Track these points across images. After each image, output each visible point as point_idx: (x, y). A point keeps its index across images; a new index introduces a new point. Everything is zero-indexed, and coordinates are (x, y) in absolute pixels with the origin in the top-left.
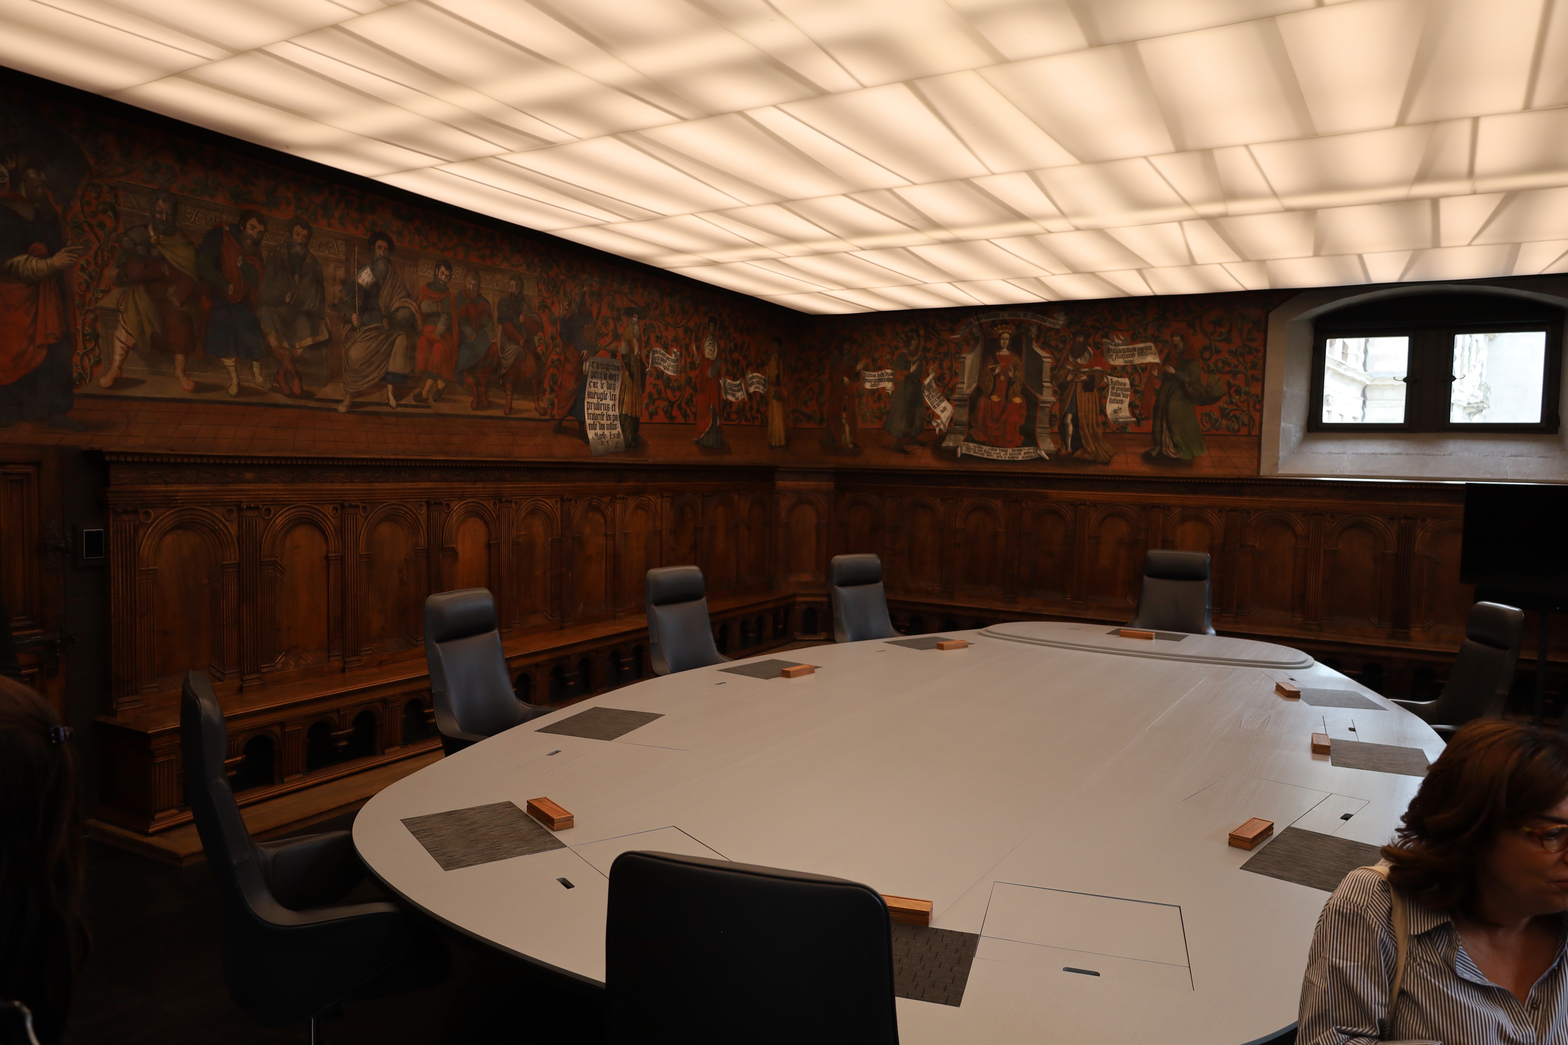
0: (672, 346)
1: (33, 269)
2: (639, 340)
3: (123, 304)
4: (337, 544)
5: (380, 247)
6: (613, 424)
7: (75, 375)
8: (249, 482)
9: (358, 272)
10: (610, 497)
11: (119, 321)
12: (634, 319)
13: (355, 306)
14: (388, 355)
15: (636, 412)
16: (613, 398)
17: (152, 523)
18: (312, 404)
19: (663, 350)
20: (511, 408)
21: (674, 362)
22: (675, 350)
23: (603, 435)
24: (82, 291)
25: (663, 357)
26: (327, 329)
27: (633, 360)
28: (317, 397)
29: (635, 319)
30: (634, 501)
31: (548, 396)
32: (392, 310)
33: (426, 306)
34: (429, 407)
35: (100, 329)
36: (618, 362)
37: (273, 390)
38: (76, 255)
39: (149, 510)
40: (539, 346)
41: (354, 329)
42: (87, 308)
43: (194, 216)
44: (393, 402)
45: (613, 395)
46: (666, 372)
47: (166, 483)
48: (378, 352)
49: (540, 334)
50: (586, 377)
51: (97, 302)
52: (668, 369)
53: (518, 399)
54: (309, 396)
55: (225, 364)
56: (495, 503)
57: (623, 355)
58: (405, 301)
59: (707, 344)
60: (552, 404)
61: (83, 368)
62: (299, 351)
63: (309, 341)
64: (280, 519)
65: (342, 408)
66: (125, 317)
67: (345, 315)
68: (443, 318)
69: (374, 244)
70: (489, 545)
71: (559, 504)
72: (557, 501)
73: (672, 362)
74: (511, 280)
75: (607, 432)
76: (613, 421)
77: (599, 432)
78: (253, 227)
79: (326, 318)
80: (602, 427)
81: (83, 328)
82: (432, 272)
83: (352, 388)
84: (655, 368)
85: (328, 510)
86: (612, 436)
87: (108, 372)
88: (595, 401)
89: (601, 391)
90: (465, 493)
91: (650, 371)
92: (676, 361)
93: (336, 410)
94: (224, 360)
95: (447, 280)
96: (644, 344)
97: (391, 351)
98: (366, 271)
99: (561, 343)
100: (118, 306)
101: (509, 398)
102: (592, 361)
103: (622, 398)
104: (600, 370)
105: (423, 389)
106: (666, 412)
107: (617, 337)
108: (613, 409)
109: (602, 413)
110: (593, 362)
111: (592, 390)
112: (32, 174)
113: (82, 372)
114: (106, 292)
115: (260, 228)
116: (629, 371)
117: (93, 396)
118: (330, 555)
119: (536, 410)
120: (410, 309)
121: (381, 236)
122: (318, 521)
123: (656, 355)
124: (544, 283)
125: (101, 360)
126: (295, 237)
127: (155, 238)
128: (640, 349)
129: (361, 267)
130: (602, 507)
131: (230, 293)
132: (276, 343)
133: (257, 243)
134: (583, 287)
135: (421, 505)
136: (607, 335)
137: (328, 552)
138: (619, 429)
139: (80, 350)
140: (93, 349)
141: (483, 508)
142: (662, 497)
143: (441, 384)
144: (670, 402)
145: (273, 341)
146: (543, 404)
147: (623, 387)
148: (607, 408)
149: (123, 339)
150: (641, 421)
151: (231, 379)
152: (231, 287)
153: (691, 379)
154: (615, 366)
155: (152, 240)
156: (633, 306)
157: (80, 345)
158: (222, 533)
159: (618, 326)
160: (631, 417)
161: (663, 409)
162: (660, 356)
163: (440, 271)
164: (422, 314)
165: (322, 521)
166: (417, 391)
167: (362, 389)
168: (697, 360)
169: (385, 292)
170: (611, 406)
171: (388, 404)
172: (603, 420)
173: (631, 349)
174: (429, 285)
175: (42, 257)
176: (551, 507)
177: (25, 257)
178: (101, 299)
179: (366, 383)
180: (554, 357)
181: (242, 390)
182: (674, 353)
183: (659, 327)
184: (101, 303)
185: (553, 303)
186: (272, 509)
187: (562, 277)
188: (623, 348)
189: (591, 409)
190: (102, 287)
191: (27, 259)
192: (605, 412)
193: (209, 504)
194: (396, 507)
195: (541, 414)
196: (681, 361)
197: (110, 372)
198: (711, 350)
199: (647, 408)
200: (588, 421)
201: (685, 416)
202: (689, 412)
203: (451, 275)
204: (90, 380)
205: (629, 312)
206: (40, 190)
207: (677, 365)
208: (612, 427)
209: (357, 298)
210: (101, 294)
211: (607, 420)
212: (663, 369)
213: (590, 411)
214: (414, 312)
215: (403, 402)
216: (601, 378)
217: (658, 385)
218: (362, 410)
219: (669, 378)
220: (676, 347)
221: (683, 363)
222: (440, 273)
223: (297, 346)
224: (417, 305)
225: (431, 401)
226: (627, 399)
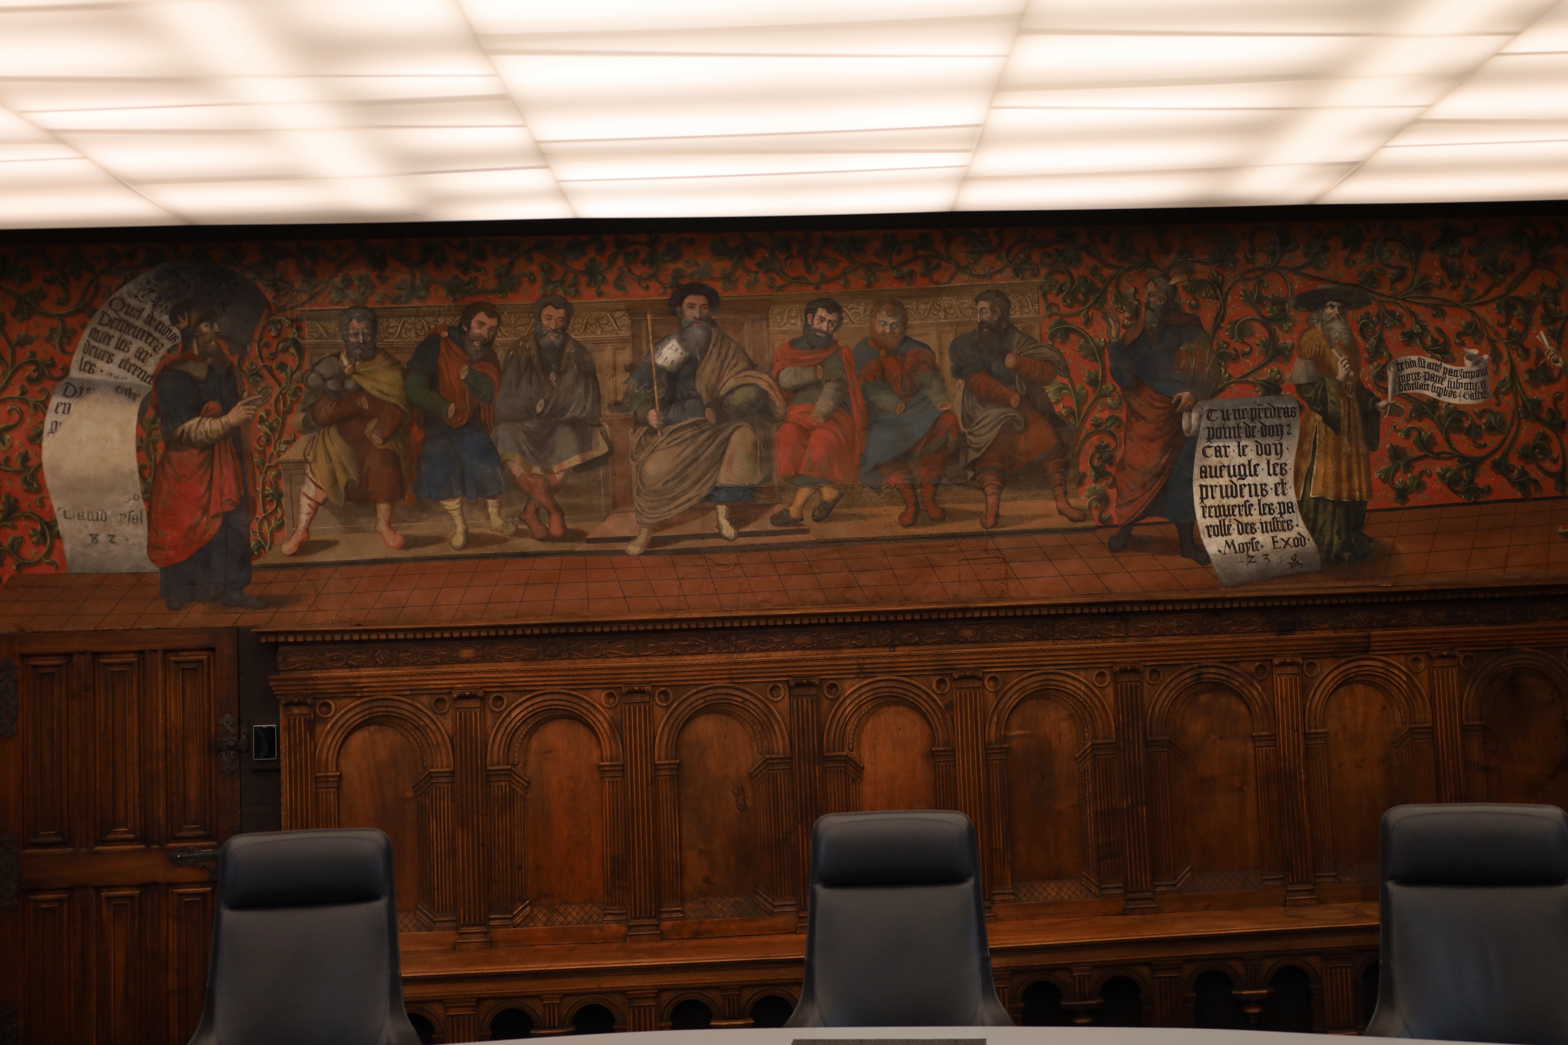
0: (1463, 344)
1: (206, 432)
2: (1350, 350)
3: (311, 453)
4: (614, 747)
5: (692, 306)
6: (1280, 520)
7: (253, 543)
8: (467, 661)
9: (656, 350)
10: (1256, 663)
11: (305, 474)
12: (1329, 311)
13: (654, 398)
14: (717, 460)
15: (1351, 490)
16: (1277, 470)
17: (332, 717)
18: (583, 547)
19: (1432, 357)
20: (997, 516)
21: (1472, 378)
22: (1474, 352)
23: (1252, 543)
24: (260, 446)
25: (1432, 371)
26: (606, 439)
27: (1333, 390)
28: (589, 537)
29: (1331, 311)
30: (1335, 669)
31: (1090, 486)
32: (722, 393)
33: (789, 377)
34: (806, 531)
35: (284, 486)
36: (1287, 400)
37: (519, 533)
38: (254, 407)
39: (329, 701)
40: (1058, 402)
41: (652, 432)
42: (267, 464)
43: (399, 330)
44: (728, 530)
45: (1275, 464)
46: (1447, 399)
47: (351, 667)
48: (697, 459)
49: (1060, 380)
50: (1194, 439)
51: (279, 456)
52: (1453, 394)
53: (1014, 499)
54: (578, 536)
55: (446, 507)
56: (941, 682)
57: (1299, 387)
58: (747, 376)
60: (1104, 500)
61: (261, 535)
62: (559, 477)
63: (575, 460)
64: (518, 711)
65: (634, 549)
66: (313, 468)
67: (635, 414)
68: (829, 389)
69: (681, 303)
70: (931, 755)
71: (1107, 679)
72: (1101, 675)
73: (1465, 377)
74: (977, 301)
75: (1260, 537)
77: (1239, 539)
78: (481, 324)
79: (603, 424)
80: (1247, 529)
81: (264, 489)
82: (799, 323)
83: (650, 518)
84: (1410, 398)
85: (599, 697)
86: (1281, 544)
87: (292, 535)
88: (1224, 481)
89: (1237, 460)
91: (1392, 405)
92: (1483, 372)
93: (623, 552)
94: (445, 503)
95: (831, 329)
96: (1365, 355)
97: (724, 453)
98: (670, 345)
99: (1118, 388)
100: (305, 456)
101: (992, 498)
102: (1206, 408)
103: (1305, 467)
104: (1232, 423)
105: (791, 504)
106: (1452, 483)
107: (1279, 355)
108: (1280, 492)
109: (1246, 501)
110: (1211, 411)
111: (1213, 461)
112: (204, 328)
113: (260, 539)
114: (289, 443)
115: (493, 322)
116: (1324, 413)
117: (275, 567)
118: (604, 763)
119: (1061, 513)
120: (758, 386)
121: (695, 288)
123: (1410, 370)
124: (1060, 291)
125: (283, 522)
126: (545, 322)
127: (350, 366)
128: (1355, 366)
129: (660, 341)
130: (1236, 683)
131: (450, 415)
132: (522, 470)
133: (488, 343)
134: (1169, 279)
135: (774, 688)
136: (1247, 354)
137: (600, 758)
138: (1300, 528)
139: (260, 514)
140: (276, 510)
142: (1430, 656)
143: (828, 493)
144: (1463, 458)
145: (517, 468)
146: (1082, 500)
147: (1308, 447)
148: (1263, 489)
149: (311, 494)
150: (1370, 506)
151: (455, 527)
152: (452, 407)
153: (1538, 404)
154: (1278, 409)
155: (346, 370)
156: (1320, 286)
157: (260, 509)
158: (429, 731)
159: (1279, 333)
160: (1337, 503)
161: (1442, 477)
162: (1423, 370)
163: (817, 317)
164: (782, 390)
165: (589, 714)
166: (777, 509)
167: (669, 517)
169: (707, 369)
170: (1271, 486)
171: (719, 535)
172: (1248, 514)
173: (1325, 370)
174: (793, 343)
175: (216, 416)
177: (198, 419)
178: (284, 452)
179: (677, 507)
180: (1100, 414)
181: (471, 539)
182: (1470, 357)
183: (1412, 314)
184: (284, 457)
185: (1089, 321)
186: (504, 698)
187: (1107, 272)
188: (1299, 372)
189: (1213, 498)
190: (285, 437)
191: (199, 422)
192: (1254, 500)
193: (408, 693)
194: (724, 691)
195: (1073, 520)
196: (1497, 373)
197: (294, 536)
199: (1387, 478)
200: (1202, 522)
201: (1524, 483)
202: (1536, 474)
203: (841, 319)
204: (270, 548)
205: (1312, 301)
206: (213, 343)
207: (1484, 382)
208: (1277, 526)
209: (655, 387)
210: (285, 446)
211: (1262, 514)
212: (1434, 395)
213: (1209, 502)
214: (767, 389)
215: (748, 529)
216: (1237, 437)
217: (1420, 432)
218: (669, 547)
219: (1457, 412)
220: (1476, 345)
221: (1505, 373)
222: (816, 322)
223: (555, 469)
224: (771, 377)
225: (808, 522)
226: (1322, 468)
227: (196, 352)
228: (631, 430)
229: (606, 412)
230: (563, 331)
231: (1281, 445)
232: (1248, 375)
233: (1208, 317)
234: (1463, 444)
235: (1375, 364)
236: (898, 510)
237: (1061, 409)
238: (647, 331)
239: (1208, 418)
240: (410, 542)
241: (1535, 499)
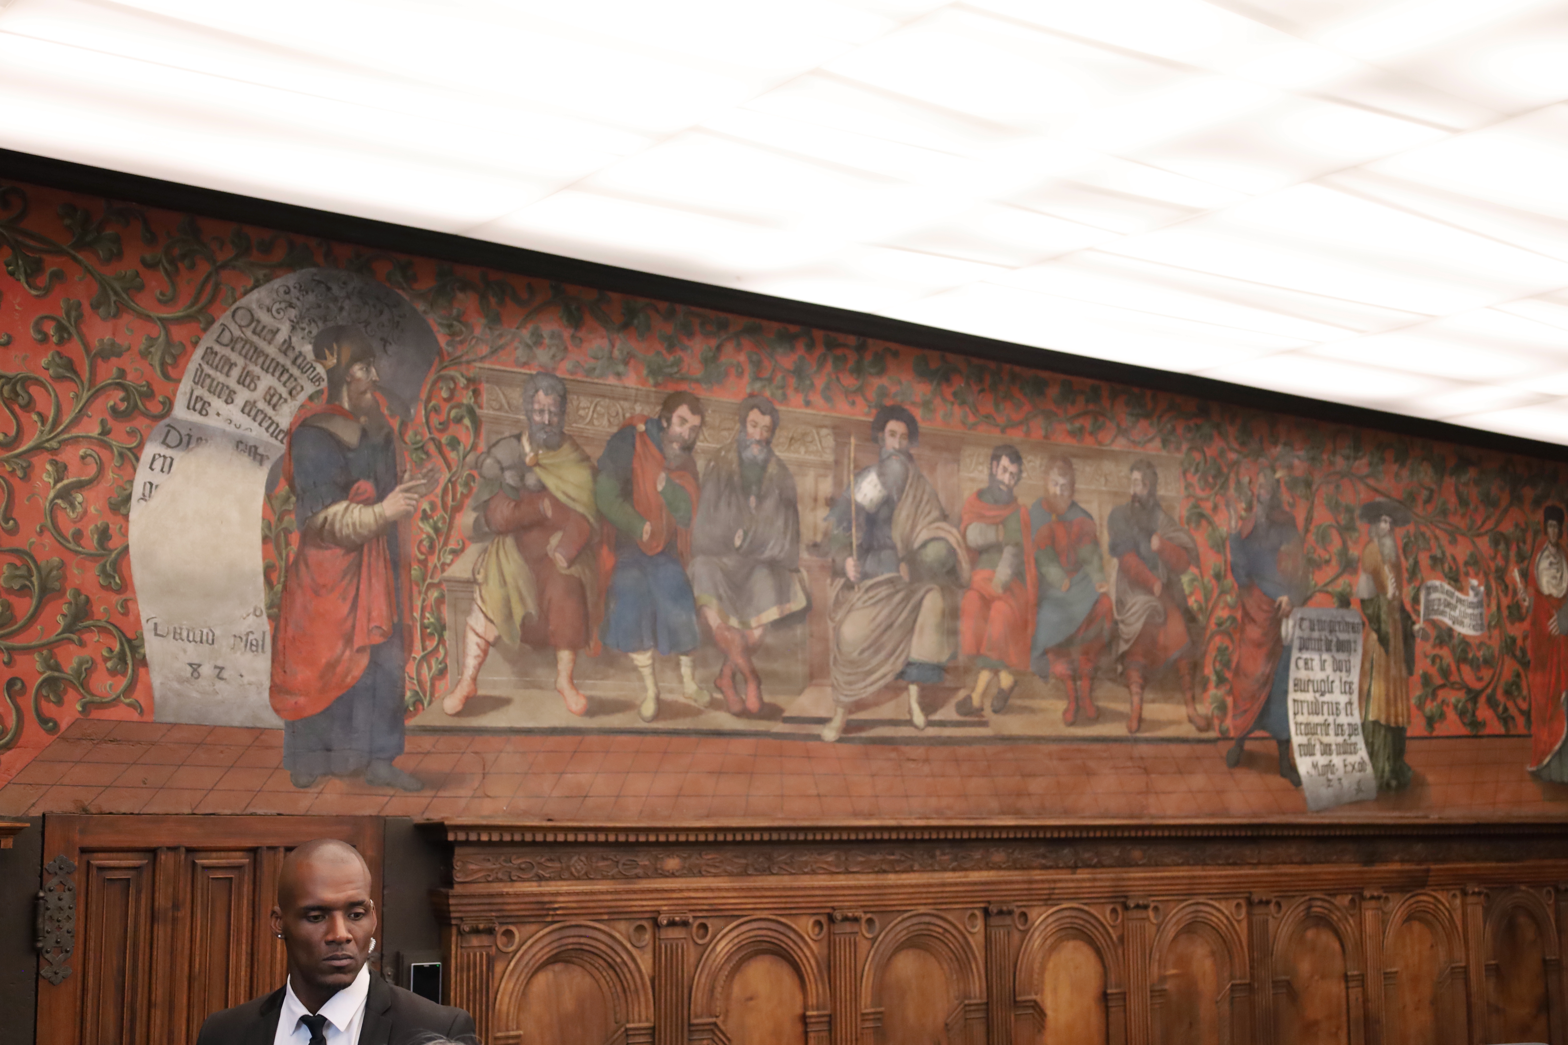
0: (1467, 574)
1: (354, 524)
2: (1397, 568)
3: (482, 571)
4: (821, 991)
5: (893, 434)
6: (1349, 742)
7: (408, 694)
8: (673, 875)
9: (856, 482)
10: (1350, 897)
11: (473, 599)
13: (851, 544)
14: (909, 629)
15: (1396, 716)
16: (1347, 688)
17: (516, 952)
18: (778, 727)
19: (1449, 584)
20: (1140, 720)
21: (1474, 608)
22: (1475, 582)
23: (1330, 767)
24: (422, 553)
25: (1448, 599)
26: (804, 589)
27: (1384, 609)
28: (786, 714)
29: (1384, 526)
30: (1403, 904)
31: (1212, 691)
32: (916, 545)
33: (977, 534)
34: (984, 724)
35: (447, 614)
36: (1354, 616)
37: (714, 705)
38: (416, 496)
39: (513, 928)
40: (1191, 594)
41: (849, 586)
42: (429, 581)
43: (591, 413)
44: (919, 718)
45: (1345, 682)
46: (1458, 629)
47: (540, 879)
48: (890, 626)
49: (1193, 570)
50: (1288, 650)
51: (443, 570)
52: (1461, 623)
53: (1153, 701)
54: (772, 712)
55: (636, 663)
56: (1114, 911)
57: (1363, 601)
58: (938, 528)
59: (1544, 564)
61: (420, 682)
62: (757, 633)
63: (772, 614)
64: (723, 943)
65: (830, 733)
66: (483, 592)
67: (834, 561)
68: (1008, 553)
69: (882, 428)
70: (1104, 997)
71: (1244, 911)
72: (1238, 906)
73: (1469, 607)
74: (1132, 470)
75: (1337, 760)
76: (1350, 735)
78: (683, 421)
79: (802, 570)
80: (1327, 750)
81: (423, 616)
82: (985, 470)
83: (846, 696)
84: (1434, 624)
85: (805, 925)
86: (1349, 768)
87: (457, 685)
88: (1309, 697)
89: (1321, 675)
90: (1057, 891)
91: (1423, 629)
92: (1480, 604)
93: (818, 738)
94: (634, 656)
95: (1013, 482)
96: (1406, 576)
97: (915, 621)
98: (869, 479)
99: (1236, 586)
100: (474, 574)
101: (1136, 699)
102: (1299, 616)
103: (1366, 687)
104: (1316, 634)
105: (974, 690)
106: (1462, 714)
107: (1349, 566)
108: (1349, 712)
109: (1326, 720)
110: (1302, 619)
111: (1303, 674)
112: (358, 371)
113: (417, 688)
114: (456, 553)
115: (695, 420)
116: (1378, 631)
117: (434, 730)
118: (809, 1013)
119: (1190, 720)
120: (947, 542)
121: (895, 412)
122: (788, 949)
123: (1434, 596)
124: (1197, 470)
125: (446, 667)
126: (750, 429)
127: (532, 454)
128: (1399, 586)
129: (860, 471)
130: (1335, 918)
131: (646, 537)
132: (719, 621)
133: (688, 447)
134: (1274, 471)
135: (973, 917)
136: (1328, 562)
137: (806, 1007)
138: (1363, 753)
139: (418, 653)
140: (436, 649)
141: (1093, 921)
142: (1465, 894)
143: (1006, 680)
144: (1469, 691)
145: (713, 617)
146: (1204, 708)
147: (1367, 666)
148: (1335, 709)
149: (480, 630)
150: (1409, 733)
151: (645, 689)
152: (647, 527)
153: (1514, 640)
154: (1347, 624)
155: (528, 460)
156: (1379, 499)
157: (418, 645)
158: (626, 970)
159: (1350, 543)
160: (1388, 728)
161: (1455, 707)
162: (1443, 597)
163: (1001, 467)
164: (969, 549)
165: (795, 948)
166: (962, 694)
167: (864, 695)
168: (1525, 600)
169: (903, 514)
170: (1342, 706)
171: (910, 723)
172: (1327, 734)
173: (1380, 586)
174: (980, 494)
175: (369, 502)
176: (1227, 918)
177: (344, 504)
178: (449, 565)
179: (872, 684)
180: (1222, 613)
181: (664, 709)
182: (1473, 588)
183: (1437, 538)
184: (451, 572)
185: (1215, 508)
186: (709, 926)
187: (1233, 456)
188: (1362, 586)
189: (1302, 714)
190: (452, 545)
191: (347, 508)
192: (1331, 719)
193: (606, 917)
194: (927, 919)
195: (1200, 730)
196: (1489, 606)
197: (459, 687)
198: (1554, 577)
199: (1421, 705)
200: (1297, 740)
201: (1506, 719)
202: (1513, 711)
203: (1020, 471)
204: (430, 703)
205: (1372, 513)
206: (368, 396)
207: (1481, 614)
208: (1347, 749)
209: (854, 530)
210: (450, 557)
211: (1337, 735)
212: (1450, 623)
213: (1300, 718)
214: (955, 545)
215: (936, 717)
216: (1319, 650)
217: (1441, 658)
218: (864, 734)
219: (1464, 641)
220: (1476, 576)
221: (1494, 607)
222: (1000, 471)
223: (753, 623)
224: (959, 532)
225: (988, 712)
226: (1377, 689)
227: (346, 405)
228: (829, 581)
229: (805, 555)
230: (767, 443)
231: (1349, 661)
232: (1326, 585)
233: (1301, 519)
234: (1468, 674)
235: (1413, 585)
236: (1061, 705)
237: (1192, 603)
238: (849, 458)
239: (1300, 626)
240: (596, 707)
241: (1514, 736)
